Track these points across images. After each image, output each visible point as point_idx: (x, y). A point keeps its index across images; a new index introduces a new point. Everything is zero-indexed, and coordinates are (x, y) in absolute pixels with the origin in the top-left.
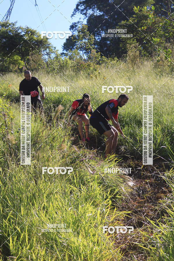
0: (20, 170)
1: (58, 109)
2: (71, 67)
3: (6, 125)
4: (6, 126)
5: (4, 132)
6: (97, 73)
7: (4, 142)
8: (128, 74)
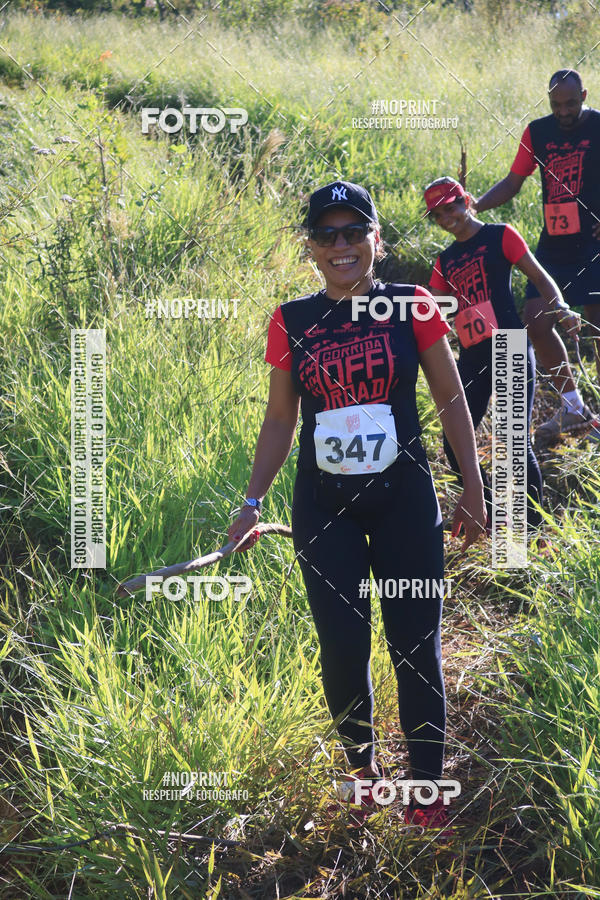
0: (140, 321)
1: (268, 142)
2: (299, 12)
3: (104, 179)
4: (104, 182)
5: (96, 199)
6: (377, 38)
7: (93, 230)
8: (474, 50)
